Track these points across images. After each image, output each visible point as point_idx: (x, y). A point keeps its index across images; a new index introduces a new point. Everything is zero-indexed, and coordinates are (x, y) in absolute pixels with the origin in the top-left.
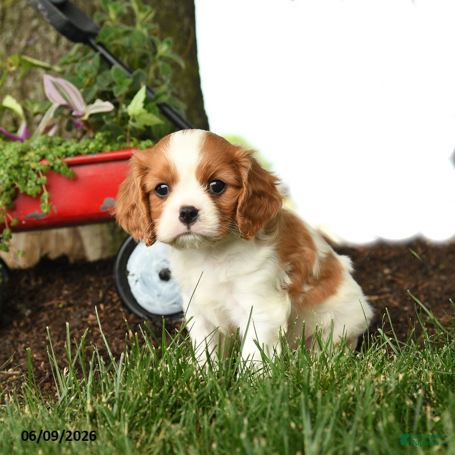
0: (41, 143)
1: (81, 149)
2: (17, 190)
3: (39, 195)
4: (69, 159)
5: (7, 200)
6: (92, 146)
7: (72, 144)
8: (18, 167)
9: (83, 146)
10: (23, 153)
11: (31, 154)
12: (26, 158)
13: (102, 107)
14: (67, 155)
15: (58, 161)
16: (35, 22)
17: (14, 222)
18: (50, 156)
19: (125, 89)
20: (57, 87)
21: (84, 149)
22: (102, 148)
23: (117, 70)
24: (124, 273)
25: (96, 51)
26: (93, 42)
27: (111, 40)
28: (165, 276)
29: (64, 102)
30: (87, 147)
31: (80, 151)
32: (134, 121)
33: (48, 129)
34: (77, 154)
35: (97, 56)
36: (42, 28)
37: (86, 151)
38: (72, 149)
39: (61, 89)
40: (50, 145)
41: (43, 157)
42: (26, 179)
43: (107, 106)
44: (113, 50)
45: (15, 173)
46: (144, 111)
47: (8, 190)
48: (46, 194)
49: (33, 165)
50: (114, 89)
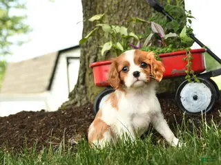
4: (160, 55)
7: (160, 49)
13: (172, 35)
14: (159, 53)
16: (130, 7)
20: (155, 26)
22: (171, 50)
23: (174, 22)
24: (179, 97)
25: (165, 15)
26: (164, 12)
27: (170, 10)
28: (195, 98)
31: (164, 52)
32: (183, 40)
33: (148, 44)
35: (166, 17)
36: (133, 9)
37: (166, 51)
38: (161, 51)
43: (174, 35)
44: (170, 14)
46: (186, 36)
50: (174, 29)
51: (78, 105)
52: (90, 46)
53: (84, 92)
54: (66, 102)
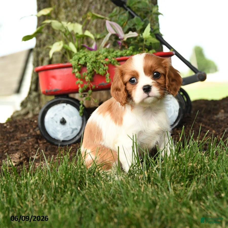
0: (105, 51)
1: (123, 54)
2: (95, 72)
3: (105, 75)
4: (118, 58)
5: (91, 77)
6: (128, 52)
7: (119, 52)
8: (95, 62)
9: (124, 53)
10: (97, 56)
11: (101, 56)
12: (98, 58)
13: (132, 35)
14: (117, 56)
15: (113, 59)
17: (94, 87)
18: (109, 57)
19: (141, 27)
21: (125, 54)
22: (132, 53)
23: (137, 19)
25: (127, 10)
26: (125, 6)
27: (133, 5)
29: (114, 33)
30: (126, 53)
31: (123, 55)
32: (146, 41)
33: (106, 45)
34: (121, 56)
35: (127, 12)
37: (125, 55)
38: (119, 54)
39: (113, 27)
40: (109, 52)
41: (106, 58)
42: (99, 67)
43: (135, 34)
44: (134, 10)
45: (94, 65)
46: (150, 36)
47: (91, 72)
48: (108, 74)
49: (102, 61)
50: (136, 27)
51: (30, 116)
52: (44, 45)
53: (37, 100)
54: (17, 112)
